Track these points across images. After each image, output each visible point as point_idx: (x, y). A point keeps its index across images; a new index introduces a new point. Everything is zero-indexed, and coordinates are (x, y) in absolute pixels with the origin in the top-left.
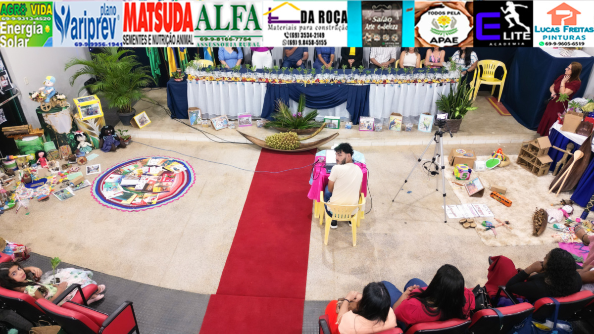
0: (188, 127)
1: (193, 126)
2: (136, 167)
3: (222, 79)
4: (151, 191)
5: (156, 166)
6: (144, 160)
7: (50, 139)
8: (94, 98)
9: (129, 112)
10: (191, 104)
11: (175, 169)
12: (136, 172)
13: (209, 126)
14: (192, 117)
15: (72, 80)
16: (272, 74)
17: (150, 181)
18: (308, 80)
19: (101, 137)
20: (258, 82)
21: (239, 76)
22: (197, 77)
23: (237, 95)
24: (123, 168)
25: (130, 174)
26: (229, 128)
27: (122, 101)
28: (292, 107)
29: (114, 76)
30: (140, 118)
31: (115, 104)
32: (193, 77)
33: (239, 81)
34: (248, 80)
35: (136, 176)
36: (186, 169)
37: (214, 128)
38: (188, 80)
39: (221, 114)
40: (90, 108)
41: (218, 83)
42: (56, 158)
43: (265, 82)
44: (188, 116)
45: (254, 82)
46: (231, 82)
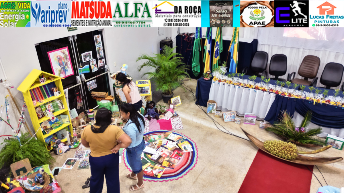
0: (205, 113)
1: (209, 114)
2: (160, 138)
3: (239, 84)
4: (161, 164)
5: (173, 141)
6: (167, 133)
7: (117, 104)
8: (148, 82)
9: (169, 95)
10: (211, 98)
11: (185, 148)
12: (158, 142)
13: (220, 117)
14: (210, 107)
15: (139, 68)
16: (283, 88)
17: (164, 154)
18: (318, 99)
19: (146, 109)
20: (269, 92)
21: (254, 85)
22: (220, 79)
23: (248, 98)
24: (151, 136)
25: (154, 143)
26: (235, 122)
27: (165, 87)
28: (296, 118)
29: (164, 69)
30: (175, 100)
31: (160, 89)
32: (217, 79)
33: (253, 88)
34: (260, 88)
35: (157, 146)
36: (192, 150)
37: (223, 120)
38: (213, 80)
39: (232, 110)
40: (143, 88)
41: (235, 87)
42: (117, 117)
43: (275, 93)
44: (207, 105)
45: (266, 91)
46: (246, 87)
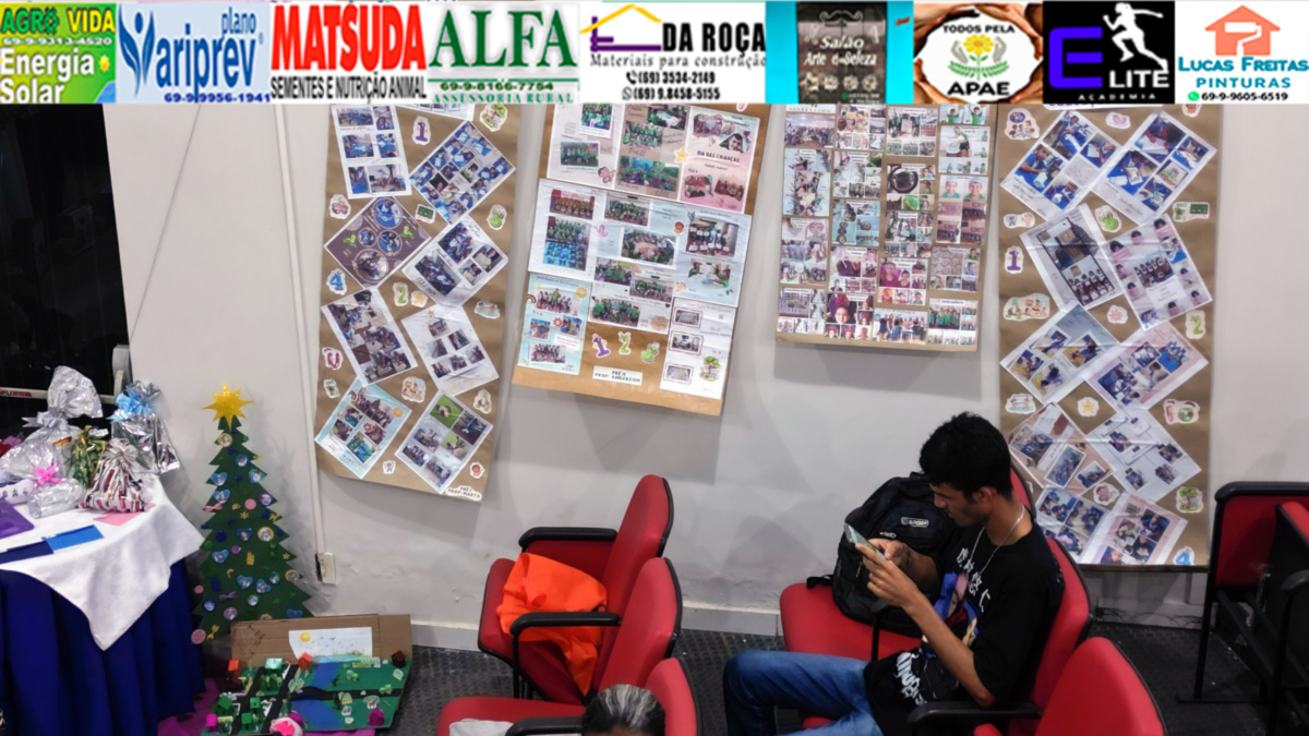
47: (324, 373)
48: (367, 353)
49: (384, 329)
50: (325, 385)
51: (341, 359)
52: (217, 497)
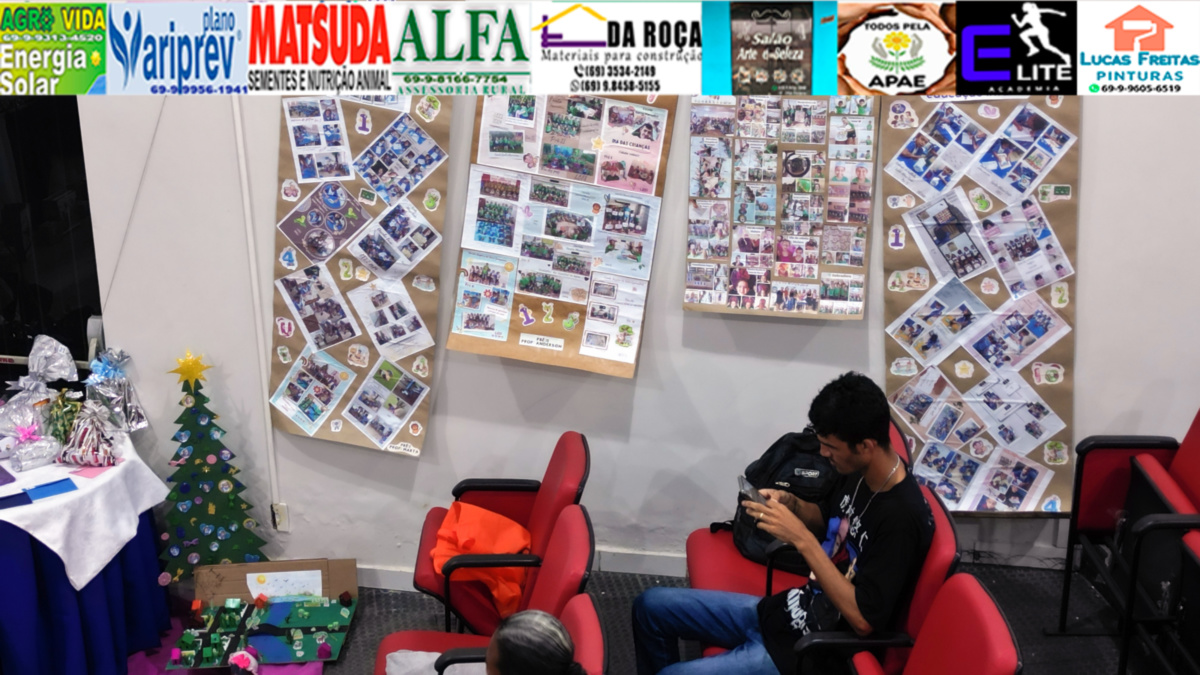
47: (278, 341)
48: (317, 323)
49: (331, 301)
50: (279, 352)
51: (293, 328)
52: (182, 453)
